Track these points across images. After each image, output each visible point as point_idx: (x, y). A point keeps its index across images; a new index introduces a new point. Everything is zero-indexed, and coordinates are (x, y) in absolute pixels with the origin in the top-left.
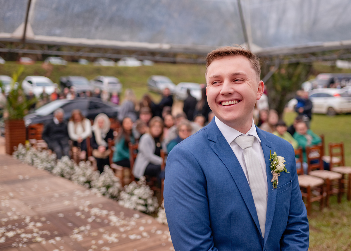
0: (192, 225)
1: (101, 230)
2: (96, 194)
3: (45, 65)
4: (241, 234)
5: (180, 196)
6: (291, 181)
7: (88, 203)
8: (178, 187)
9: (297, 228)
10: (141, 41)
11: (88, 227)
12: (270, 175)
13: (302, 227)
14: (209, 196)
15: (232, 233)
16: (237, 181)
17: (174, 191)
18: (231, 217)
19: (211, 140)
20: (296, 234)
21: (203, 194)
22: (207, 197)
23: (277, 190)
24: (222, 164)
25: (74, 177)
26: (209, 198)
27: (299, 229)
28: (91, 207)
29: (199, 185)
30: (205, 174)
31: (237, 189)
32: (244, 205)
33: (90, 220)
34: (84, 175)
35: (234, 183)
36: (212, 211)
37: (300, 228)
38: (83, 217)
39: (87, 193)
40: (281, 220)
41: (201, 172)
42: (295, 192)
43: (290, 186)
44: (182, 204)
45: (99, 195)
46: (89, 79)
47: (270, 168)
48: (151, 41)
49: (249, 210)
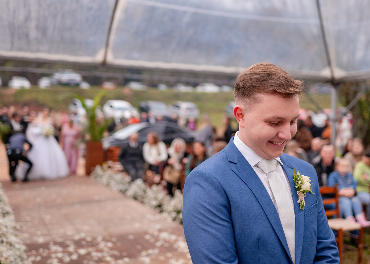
0: (218, 253)
1: (169, 255)
2: (166, 219)
3: (126, 91)
4: (270, 261)
5: (202, 222)
6: (316, 203)
7: (158, 226)
8: (200, 212)
9: (326, 253)
10: (217, 64)
11: (156, 251)
12: (295, 197)
13: (332, 252)
14: (234, 220)
15: (261, 260)
16: (262, 203)
17: (196, 216)
18: (258, 243)
19: (232, 161)
20: (326, 259)
21: (227, 218)
22: (231, 221)
23: (305, 212)
24: (246, 186)
25: (146, 200)
26: (234, 223)
27: (329, 255)
28: (160, 231)
29: (222, 208)
30: (229, 196)
31: (264, 212)
32: (271, 229)
33: (159, 244)
34: (156, 199)
35: (260, 206)
36: (238, 236)
37: (330, 253)
38: (152, 240)
39: (158, 217)
40: (311, 245)
41: (225, 194)
42: (321, 214)
43: (316, 207)
44: (205, 230)
45: (169, 220)
46: (167, 104)
47: (295, 189)
48: (227, 65)
49: (277, 234)
